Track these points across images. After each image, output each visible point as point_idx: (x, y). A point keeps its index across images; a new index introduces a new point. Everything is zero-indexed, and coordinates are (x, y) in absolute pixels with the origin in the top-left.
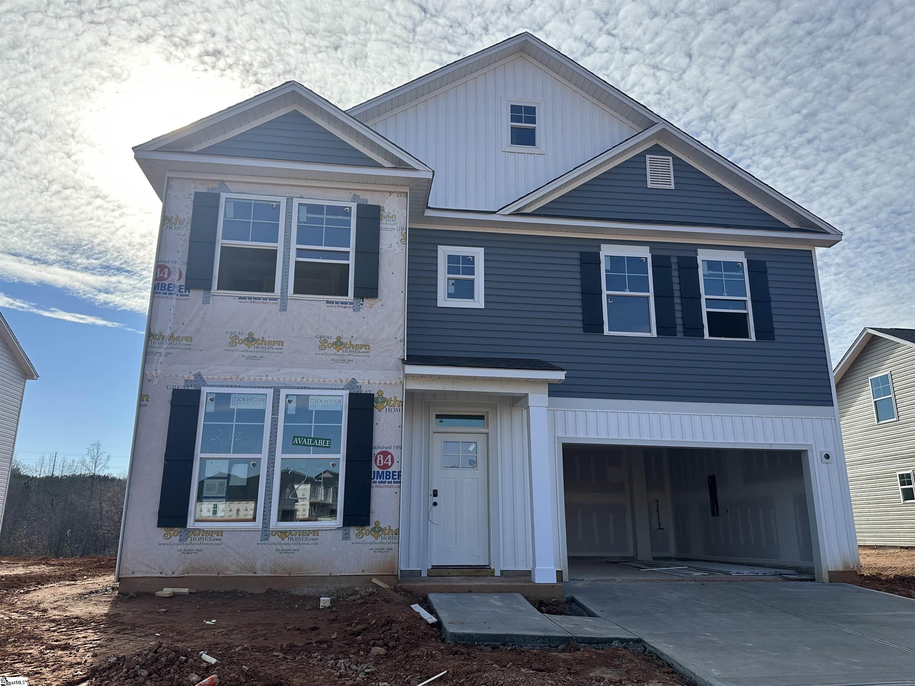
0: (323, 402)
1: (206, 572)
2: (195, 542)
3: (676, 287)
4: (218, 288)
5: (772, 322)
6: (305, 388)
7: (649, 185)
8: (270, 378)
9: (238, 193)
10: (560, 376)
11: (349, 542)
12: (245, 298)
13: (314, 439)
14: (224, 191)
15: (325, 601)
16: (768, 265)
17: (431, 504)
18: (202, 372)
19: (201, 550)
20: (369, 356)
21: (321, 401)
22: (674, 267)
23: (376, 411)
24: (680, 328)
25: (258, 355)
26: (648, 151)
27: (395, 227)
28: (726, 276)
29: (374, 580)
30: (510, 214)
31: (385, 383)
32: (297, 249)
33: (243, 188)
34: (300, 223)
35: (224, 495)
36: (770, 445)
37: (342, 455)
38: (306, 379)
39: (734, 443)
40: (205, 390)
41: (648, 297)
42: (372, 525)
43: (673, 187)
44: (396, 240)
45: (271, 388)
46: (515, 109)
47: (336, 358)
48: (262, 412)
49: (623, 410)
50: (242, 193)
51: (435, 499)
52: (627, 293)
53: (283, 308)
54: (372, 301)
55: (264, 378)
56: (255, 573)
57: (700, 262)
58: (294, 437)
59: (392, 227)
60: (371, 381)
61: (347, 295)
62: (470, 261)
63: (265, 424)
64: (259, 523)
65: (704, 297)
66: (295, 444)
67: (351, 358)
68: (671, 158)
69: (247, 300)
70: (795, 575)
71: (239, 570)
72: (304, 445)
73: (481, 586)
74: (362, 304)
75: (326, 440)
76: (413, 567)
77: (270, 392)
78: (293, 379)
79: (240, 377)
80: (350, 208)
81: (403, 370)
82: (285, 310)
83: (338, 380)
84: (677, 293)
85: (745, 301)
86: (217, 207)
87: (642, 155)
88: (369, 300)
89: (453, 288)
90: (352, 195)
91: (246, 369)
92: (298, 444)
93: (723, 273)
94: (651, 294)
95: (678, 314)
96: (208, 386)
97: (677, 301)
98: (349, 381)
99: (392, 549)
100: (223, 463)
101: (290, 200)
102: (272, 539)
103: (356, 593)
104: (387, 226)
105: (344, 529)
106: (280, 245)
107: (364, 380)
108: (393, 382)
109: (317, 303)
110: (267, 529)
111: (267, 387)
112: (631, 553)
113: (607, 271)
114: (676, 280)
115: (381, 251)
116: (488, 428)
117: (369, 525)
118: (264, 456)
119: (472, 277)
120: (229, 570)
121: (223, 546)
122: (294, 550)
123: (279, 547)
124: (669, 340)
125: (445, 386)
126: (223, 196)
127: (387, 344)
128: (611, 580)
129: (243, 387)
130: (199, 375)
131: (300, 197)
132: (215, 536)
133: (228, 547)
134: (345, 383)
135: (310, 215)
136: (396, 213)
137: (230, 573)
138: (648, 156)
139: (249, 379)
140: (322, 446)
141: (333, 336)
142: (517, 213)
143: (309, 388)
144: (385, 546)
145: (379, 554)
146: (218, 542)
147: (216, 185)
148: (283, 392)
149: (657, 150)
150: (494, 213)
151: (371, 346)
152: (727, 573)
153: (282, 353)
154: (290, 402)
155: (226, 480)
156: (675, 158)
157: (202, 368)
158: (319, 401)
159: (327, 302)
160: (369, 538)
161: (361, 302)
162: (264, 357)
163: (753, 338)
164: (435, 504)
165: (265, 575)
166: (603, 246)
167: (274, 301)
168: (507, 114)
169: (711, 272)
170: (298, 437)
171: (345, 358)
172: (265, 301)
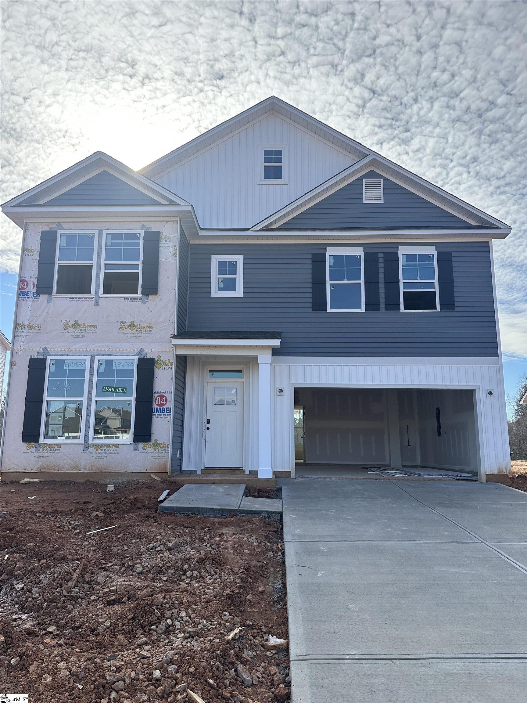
0: (122, 364)
1: (51, 470)
2: (44, 451)
3: (381, 275)
4: (57, 293)
5: (453, 297)
6: (111, 355)
7: (365, 201)
8: (88, 350)
9: (69, 229)
10: (276, 342)
11: (138, 452)
12: (73, 298)
13: (116, 388)
14: (60, 229)
15: (110, 488)
16: (453, 254)
18: (47, 346)
19: (48, 456)
20: (152, 333)
21: (121, 364)
22: (381, 260)
23: (156, 369)
24: (382, 305)
25: (81, 335)
26: (365, 176)
27: (171, 245)
28: (420, 265)
29: (152, 476)
30: (259, 230)
31: (163, 351)
32: (106, 264)
33: (72, 226)
34: (108, 246)
35: (62, 423)
36: (446, 386)
37: (133, 398)
38: (111, 350)
39: (418, 385)
40: (49, 358)
41: (360, 284)
42: (153, 442)
43: (382, 201)
44: (170, 254)
45: (89, 355)
46: (267, 153)
47: (130, 335)
48: (84, 371)
49: (338, 364)
50: (71, 229)
51: (208, 425)
52: (345, 281)
53: (97, 304)
54: (154, 296)
55: (85, 350)
56: (80, 470)
57: (400, 256)
58: (104, 387)
59: (168, 245)
60: (153, 350)
61: (137, 293)
62: (233, 265)
63: (85, 379)
64: (82, 440)
65: (402, 281)
66: (104, 391)
67: (140, 335)
68: (382, 180)
69: (74, 300)
70: (471, 477)
71: (70, 468)
72: (110, 392)
74: (148, 299)
75: (123, 388)
76: (192, 468)
77: (88, 359)
78: (103, 350)
79: (70, 349)
80: (140, 234)
81: (171, 342)
82: (98, 305)
83: (131, 349)
84: (382, 280)
85: (434, 282)
86: (56, 240)
87: (360, 179)
88: (152, 296)
89: (222, 284)
90: (141, 225)
91: (74, 344)
92: (106, 391)
93: (418, 263)
94: (362, 282)
95: (382, 295)
96: (51, 355)
97: (382, 285)
98: (139, 350)
99: (165, 457)
100: (61, 403)
101: (100, 232)
102: (90, 450)
103: (139, 483)
104: (165, 245)
105: (135, 444)
106: (94, 263)
107: (148, 349)
108: (168, 350)
109: (118, 300)
110: (87, 444)
111: (87, 355)
112: (387, 462)
113: (330, 266)
114: (381, 270)
115: (160, 263)
117: (150, 441)
118: (85, 399)
119: (234, 276)
120: (64, 468)
121: (61, 454)
122: (104, 457)
123: (95, 455)
124: (372, 314)
125: (202, 352)
126: (59, 232)
127: (164, 325)
129: (72, 355)
130: (45, 349)
131: (108, 229)
132: (56, 448)
133: (64, 454)
134: (136, 352)
135: (113, 241)
136: (170, 236)
137: (65, 470)
138: (364, 180)
139: (76, 350)
140: (121, 392)
141: (128, 320)
142: (267, 229)
143: (113, 355)
144: (160, 455)
145: (157, 460)
146: (58, 451)
147: (55, 226)
148: (97, 358)
149: (372, 174)
150: (248, 230)
151: (154, 326)
153: (96, 333)
154: (101, 364)
155: (62, 414)
156: (385, 179)
157: (47, 344)
158: (119, 364)
159: (125, 298)
160: (151, 450)
161: (147, 298)
162: (84, 336)
163: (438, 309)
164: (208, 428)
165: (86, 471)
166: (328, 248)
167: (91, 300)
168: (261, 157)
169: (408, 263)
170: (106, 387)
171: (136, 335)
172: (85, 300)
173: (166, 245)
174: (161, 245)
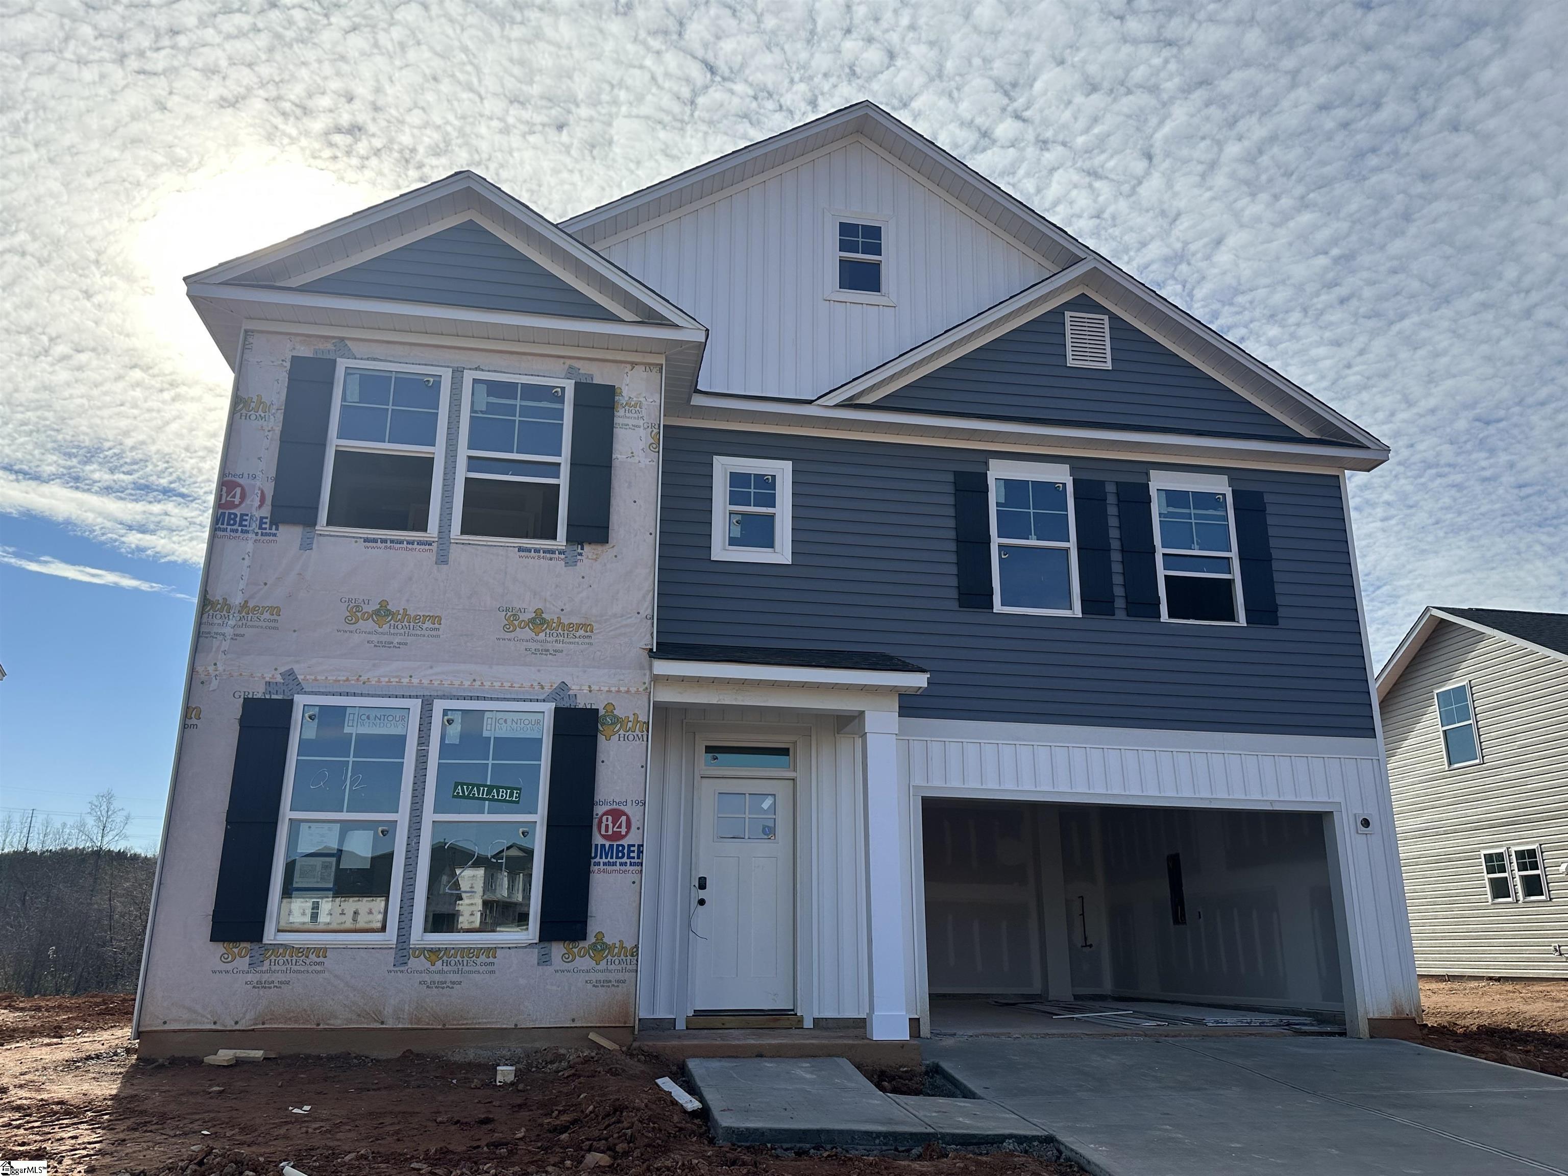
0: (509, 722)
1: (296, 1022)
2: (277, 967)
3: (1114, 533)
4: (328, 524)
5: (1273, 594)
6: (478, 698)
7: (1070, 363)
8: (415, 681)
9: (368, 359)
10: (919, 680)
11: (550, 969)
12: (375, 541)
13: (490, 788)
14: (341, 357)
15: (505, 1073)
16: (1267, 498)
17: (694, 902)
18: (296, 668)
19: (288, 983)
20: (591, 644)
21: (505, 721)
22: (1111, 499)
23: (601, 739)
24: (1120, 603)
25: (397, 640)
26: (1069, 305)
27: (641, 422)
28: (1197, 516)
29: (592, 1036)
30: (837, 406)
31: (619, 691)
32: (470, 458)
33: (378, 350)
34: (476, 412)
35: (331, 886)
36: (1271, 802)
37: (539, 817)
38: (478, 683)
39: (1210, 800)
40: (300, 701)
41: (1067, 550)
42: (591, 939)
43: (1109, 366)
44: (642, 445)
45: (417, 697)
46: (846, 229)
47: (533, 646)
48: (400, 742)
49: (1025, 741)
50: (374, 359)
51: (702, 894)
52: (1033, 542)
53: (442, 559)
54: (599, 548)
55: (405, 681)
56: (382, 1023)
57: (1153, 493)
58: (457, 785)
59: (635, 422)
60: (593, 687)
61: (555, 538)
62: (767, 483)
63: (405, 761)
64: (391, 935)
65: (1160, 551)
66: (458, 796)
67: (559, 646)
68: (1106, 317)
69: (379, 544)
70: (1313, 1025)
71: (354, 1017)
72: (474, 798)
73: (780, 1045)
74: (580, 554)
75: (512, 789)
76: (662, 1013)
77: (415, 705)
78: (457, 683)
79: (363, 678)
80: (563, 389)
81: (651, 668)
82: (445, 562)
83: (535, 684)
84: (1115, 544)
85: (1228, 558)
86: (331, 384)
87: (1058, 312)
88: (593, 546)
89: (739, 528)
90: (566, 366)
91: (374, 665)
92: (463, 797)
93: (1193, 511)
94: (1072, 544)
95: (1118, 579)
96: (306, 693)
97: (1116, 556)
98: (555, 686)
99: (624, 981)
100: (330, 829)
101: (458, 373)
102: (413, 963)
103: (559, 1058)
104: (626, 421)
105: (542, 945)
106: (438, 452)
107: (581, 685)
108: (633, 690)
109: (501, 551)
110: (405, 946)
111: (410, 697)
112: (1036, 988)
113: (998, 504)
114: (1113, 522)
115: (615, 463)
116: (795, 770)
117: (584, 938)
118: (402, 817)
119: (770, 510)
120: (336, 1018)
121: (326, 975)
122: (453, 983)
123: (427, 978)
124: (1100, 623)
125: (721, 697)
126: (342, 365)
127: (624, 622)
128: (1002, 1034)
129: (368, 695)
130: (291, 673)
131: (476, 369)
132: (313, 957)
133: (336, 976)
134: (547, 690)
135: (493, 400)
136: (642, 399)
137: (338, 1023)
138: (1068, 314)
139: (379, 681)
140: (505, 801)
141: (529, 607)
142: (849, 404)
143: (485, 698)
144: (612, 977)
145: (601, 990)
146: (318, 968)
147: (329, 346)
148: (439, 706)
149: (1083, 303)
150: (810, 402)
151: (595, 626)
152: (1200, 1022)
153: (438, 636)
154: (450, 722)
155: (334, 860)
156: (1113, 317)
157: (297, 662)
158: (501, 721)
159: (520, 549)
160: (585, 962)
161: (579, 551)
162: (406, 644)
163: (1242, 620)
164: (702, 902)
165: (400, 1026)
166: (992, 463)
167: (427, 547)
168: (833, 237)
169: (1171, 509)
170: (462, 784)
171: (549, 646)
172: (410, 546)
173: (631, 422)
174: (616, 420)
